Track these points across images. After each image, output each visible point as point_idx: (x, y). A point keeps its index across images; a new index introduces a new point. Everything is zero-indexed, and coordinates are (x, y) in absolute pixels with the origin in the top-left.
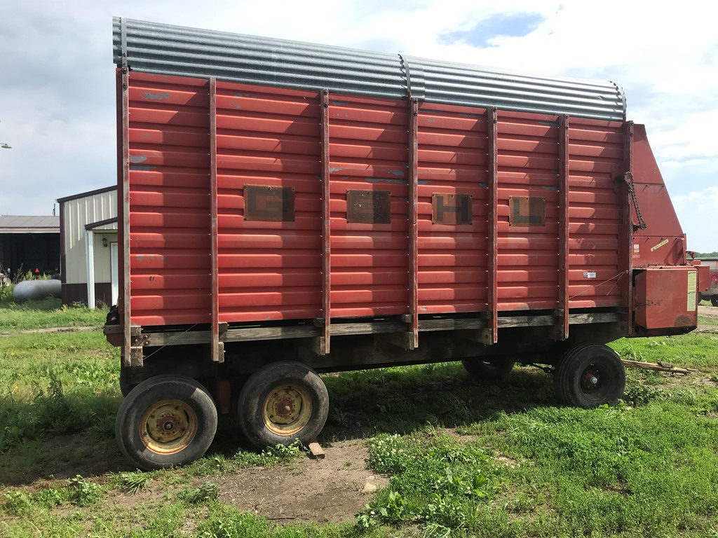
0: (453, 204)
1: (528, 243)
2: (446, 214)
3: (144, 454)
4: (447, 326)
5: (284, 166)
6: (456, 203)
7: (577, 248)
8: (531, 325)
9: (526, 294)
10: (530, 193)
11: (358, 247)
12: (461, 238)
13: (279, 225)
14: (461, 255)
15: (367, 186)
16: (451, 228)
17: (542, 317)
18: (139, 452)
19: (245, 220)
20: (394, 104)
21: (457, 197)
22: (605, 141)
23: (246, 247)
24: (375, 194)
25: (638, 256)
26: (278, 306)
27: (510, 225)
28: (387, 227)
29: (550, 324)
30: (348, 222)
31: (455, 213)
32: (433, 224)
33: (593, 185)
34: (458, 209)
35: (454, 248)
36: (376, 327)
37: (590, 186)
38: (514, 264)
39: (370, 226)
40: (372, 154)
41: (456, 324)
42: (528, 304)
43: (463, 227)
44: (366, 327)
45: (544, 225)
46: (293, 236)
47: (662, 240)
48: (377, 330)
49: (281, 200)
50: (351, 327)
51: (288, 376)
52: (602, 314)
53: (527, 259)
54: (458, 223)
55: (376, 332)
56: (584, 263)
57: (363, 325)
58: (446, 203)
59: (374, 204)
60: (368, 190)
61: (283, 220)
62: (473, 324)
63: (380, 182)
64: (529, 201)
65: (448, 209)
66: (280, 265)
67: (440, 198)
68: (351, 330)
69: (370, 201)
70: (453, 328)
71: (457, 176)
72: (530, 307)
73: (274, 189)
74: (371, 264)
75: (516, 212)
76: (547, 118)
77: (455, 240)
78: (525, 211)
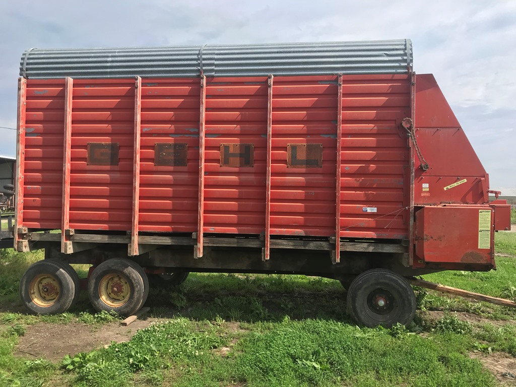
0: (238, 152)
1: (304, 181)
2: (231, 159)
3: (30, 304)
4: (230, 244)
5: (113, 130)
6: (240, 150)
7: (356, 186)
8: (307, 248)
9: (302, 222)
10: (307, 141)
11: (161, 183)
12: (244, 177)
13: (108, 167)
14: (243, 190)
15: (170, 140)
16: (236, 170)
17: (318, 243)
18: (27, 303)
19: (88, 165)
20: (191, 81)
21: (241, 146)
22: (389, 92)
23: (87, 182)
24: (175, 145)
25: (428, 194)
26: (106, 221)
27: (288, 167)
28: (185, 169)
29: (326, 249)
30: (155, 165)
31: (239, 158)
32: (221, 166)
33: (375, 132)
34: (241, 155)
35: (238, 184)
36: (174, 240)
37: (371, 132)
38: (292, 198)
39: (171, 168)
40: (174, 117)
41: (238, 242)
42: (305, 231)
43: (246, 169)
44: (166, 240)
45: (321, 167)
46: (117, 175)
47: (458, 180)
48: (175, 242)
49: (110, 152)
50: (155, 239)
51: (114, 268)
52: (385, 245)
53: (304, 195)
54: (241, 166)
55: (173, 244)
56: (364, 199)
57: (164, 238)
58: (231, 150)
59: (174, 153)
60: (171, 143)
61: (111, 165)
62: (253, 243)
63: (180, 137)
64: (307, 147)
65: (234, 155)
66: (108, 194)
67: (227, 148)
68: (155, 241)
69: (172, 151)
70: (235, 246)
71: (241, 131)
72: (305, 233)
73: (106, 145)
74: (171, 195)
75: (294, 156)
76: (326, 78)
77: (239, 178)
78: (302, 155)
